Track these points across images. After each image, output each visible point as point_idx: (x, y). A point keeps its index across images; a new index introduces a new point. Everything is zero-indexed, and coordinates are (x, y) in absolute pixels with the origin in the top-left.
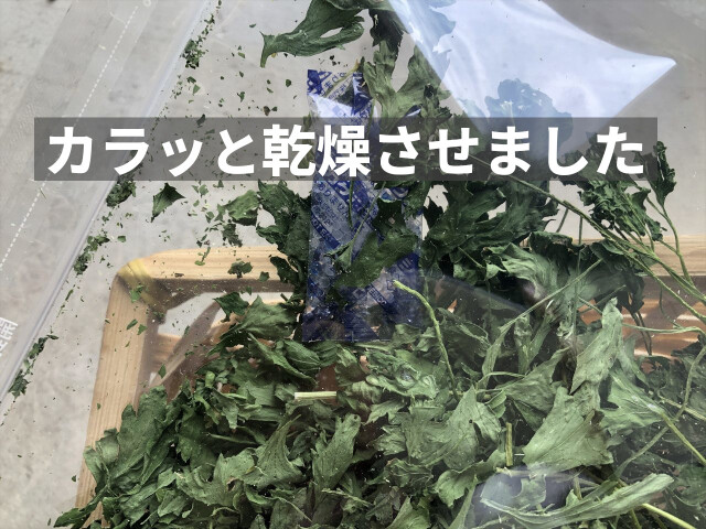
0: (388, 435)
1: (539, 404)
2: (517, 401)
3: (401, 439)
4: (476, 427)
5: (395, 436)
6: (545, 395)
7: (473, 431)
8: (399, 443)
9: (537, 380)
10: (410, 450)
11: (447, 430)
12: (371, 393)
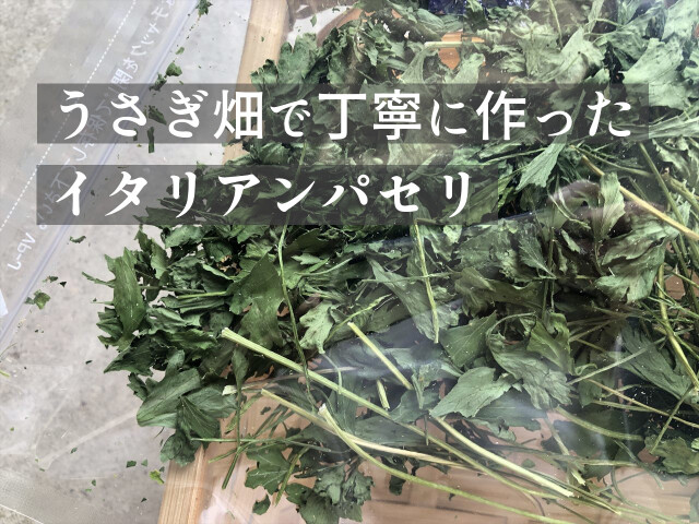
0: (511, 57)
1: (632, 52)
2: (615, 49)
3: (522, 60)
4: (583, 56)
5: (518, 59)
6: (639, 46)
7: (580, 59)
8: (520, 64)
9: (633, 31)
10: (529, 69)
11: (560, 56)
12: (493, 36)
